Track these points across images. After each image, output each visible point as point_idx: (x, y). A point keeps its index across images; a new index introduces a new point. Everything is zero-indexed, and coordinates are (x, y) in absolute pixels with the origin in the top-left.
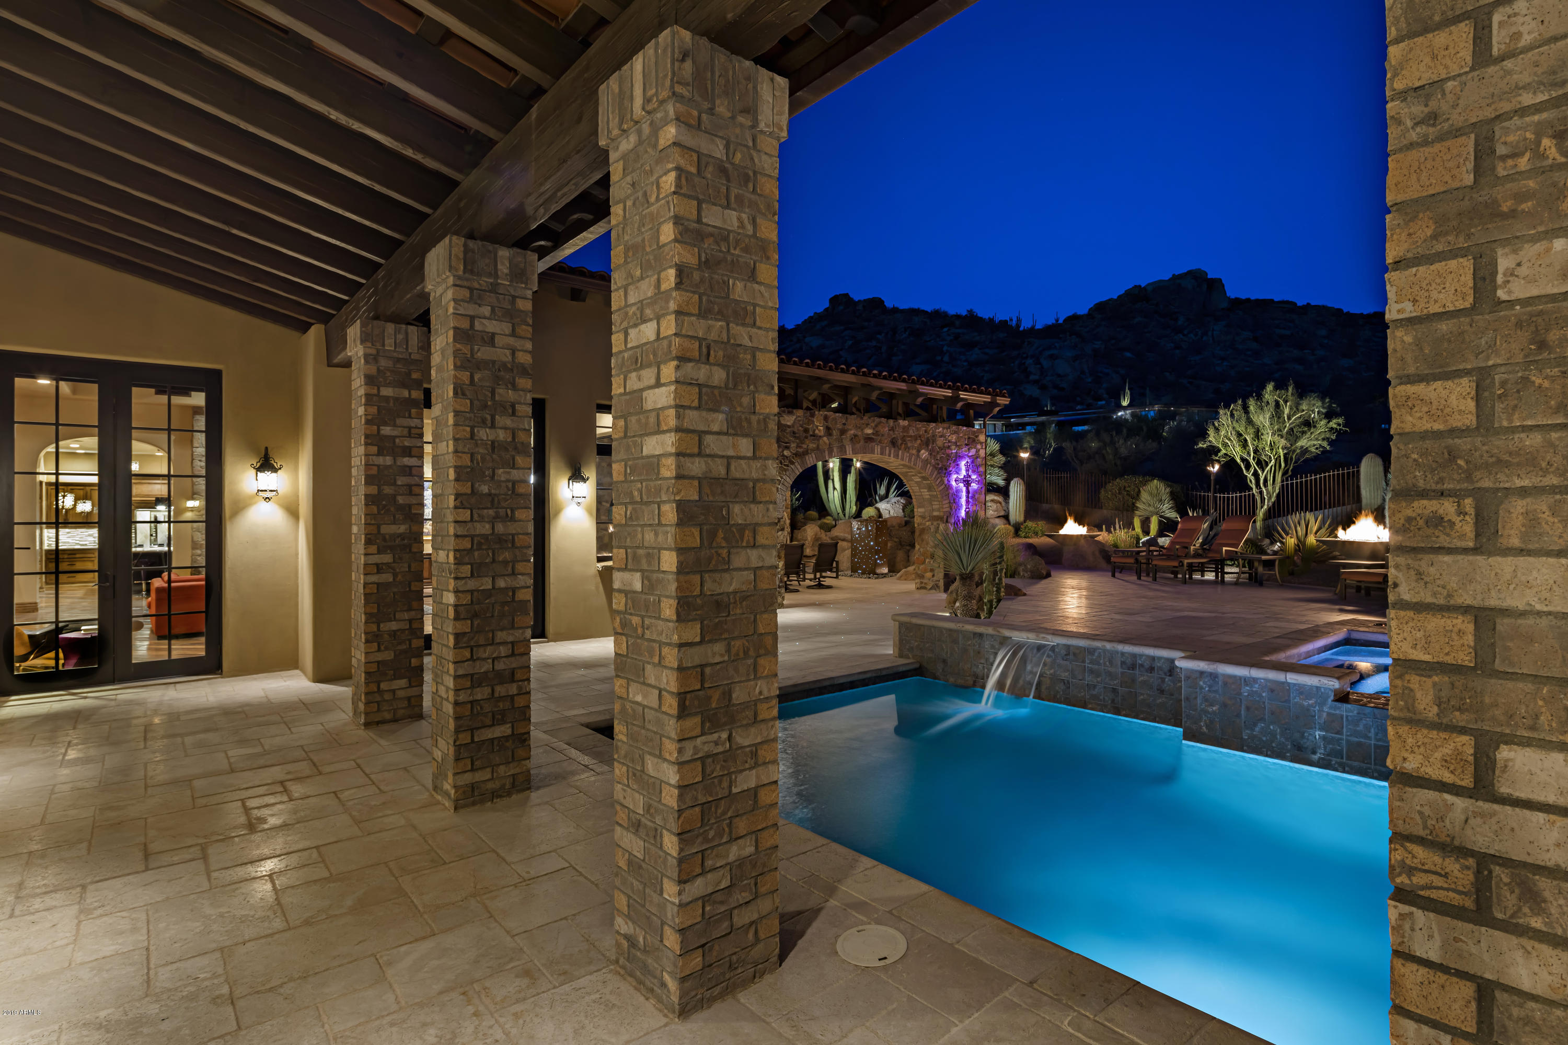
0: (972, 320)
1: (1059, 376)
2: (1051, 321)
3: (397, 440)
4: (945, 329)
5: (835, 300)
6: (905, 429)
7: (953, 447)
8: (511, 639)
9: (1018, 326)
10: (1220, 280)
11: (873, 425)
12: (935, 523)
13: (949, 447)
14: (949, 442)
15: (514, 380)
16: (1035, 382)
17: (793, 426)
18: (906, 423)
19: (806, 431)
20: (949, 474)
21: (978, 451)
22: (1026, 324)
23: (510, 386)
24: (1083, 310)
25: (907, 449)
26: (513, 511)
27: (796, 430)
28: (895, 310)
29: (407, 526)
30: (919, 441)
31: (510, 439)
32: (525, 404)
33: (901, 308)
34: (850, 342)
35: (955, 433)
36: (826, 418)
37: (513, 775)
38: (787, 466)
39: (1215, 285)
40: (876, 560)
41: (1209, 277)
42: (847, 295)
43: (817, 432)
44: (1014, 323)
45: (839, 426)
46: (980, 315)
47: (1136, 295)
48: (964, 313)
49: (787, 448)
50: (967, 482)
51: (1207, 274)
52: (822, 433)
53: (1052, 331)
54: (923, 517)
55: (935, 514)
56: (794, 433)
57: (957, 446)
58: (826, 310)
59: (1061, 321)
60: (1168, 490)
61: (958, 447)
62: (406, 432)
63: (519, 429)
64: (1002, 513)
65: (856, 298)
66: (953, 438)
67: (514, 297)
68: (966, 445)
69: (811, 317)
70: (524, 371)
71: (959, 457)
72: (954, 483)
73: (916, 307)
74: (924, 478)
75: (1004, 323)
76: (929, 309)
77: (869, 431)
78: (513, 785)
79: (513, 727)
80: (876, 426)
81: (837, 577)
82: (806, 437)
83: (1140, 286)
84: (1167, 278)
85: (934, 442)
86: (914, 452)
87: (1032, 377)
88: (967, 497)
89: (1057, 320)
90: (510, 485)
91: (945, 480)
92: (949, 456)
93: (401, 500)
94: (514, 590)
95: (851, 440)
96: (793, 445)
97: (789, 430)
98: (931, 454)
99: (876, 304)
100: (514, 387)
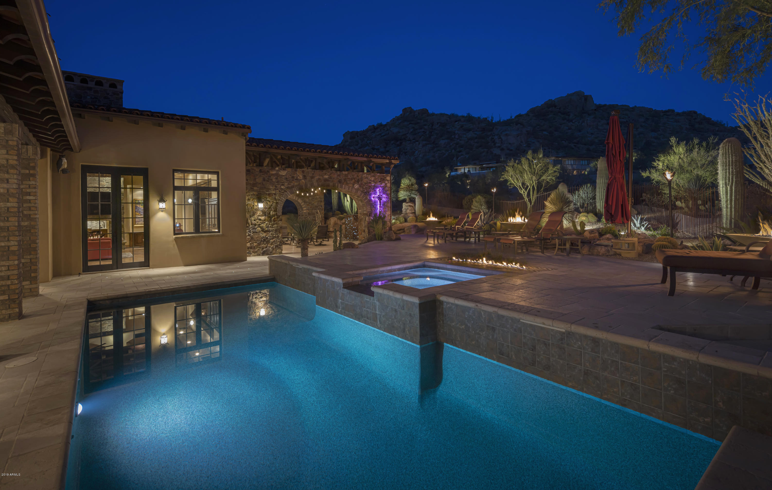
0: (469, 119)
1: (510, 144)
2: (509, 118)
3: (24, 190)
4: (457, 123)
5: (405, 110)
6: (346, 175)
7: (372, 183)
8: (7, 264)
9: (492, 120)
10: (591, 96)
11: (329, 174)
12: (365, 216)
13: (370, 183)
14: (370, 180)
15: (8, 170)
16: (499, 147)
17: (286, 175)
18: (346, 173)
19: (293, 177)
20: (370, 195)
21: (386, 184)
22: (496, 120)
23: (5, 173)
24: (524, 112)
25: (347, 184)
26: (8, 218)
27: (287, 177)
28: (433, 114)
29: (29, 223)
30: (353, 181)
31: (6, 192)
32: (14, 179)
33: (436, 113)
34: (412, 130)
35: (374, 176)
36: (303, 172)
37: (10, 314)
38: (283, 193)
39: (587, 98)
40: (354, 233)
41: (585, 94)
42: (410, 108)
43: (299, 178)
44: (490, 119)
45: (310, 175)
46: (473, 116)
47: (551, 105)
48: (466, 115)
49: (283, 185)
50: (380, 198)
51: (584, 93)
52: (302, 178)
53: (508, 123)
54: (361, 214)
55: (365, 212)
56: (286, 178)
57: (374, 182)
58: (401, 115)
59: (513, 117)
60: (484, 200)
61: (376, 183)
62: (28, 186)
63: (10, 188)
64: (413, 211)
65: (415, 109)
66: (373, 179)
67: (7, 141)
68: (380, 182)
69: (394, 119)
70: (13, 167)
71: (375, 187)
72: (373, 199)
73: (443, 112)
74: (358, 197)
75: (485, 119)
76: (449, 113)
77: (326, 177)
78: (10, 317)
79: (9, 296)
80: (330, 174)
81: (328, 241)
82: (293, 180)
83: (552, 100)
84: (565, 96)
85: (361, 180)
86: (351, 185)
87: (497, 145)
88: (380, 205)
89: (511, 117)
90: (6, 208)
91: (368, 198)
92: (370, 187)
93: (25, 212)
94: (9, 247)
95: (317, 181)
96: (286, 184)
97: (283, 177)
98: (360, 186)
99: (424, 112)
100: (8, 173)
